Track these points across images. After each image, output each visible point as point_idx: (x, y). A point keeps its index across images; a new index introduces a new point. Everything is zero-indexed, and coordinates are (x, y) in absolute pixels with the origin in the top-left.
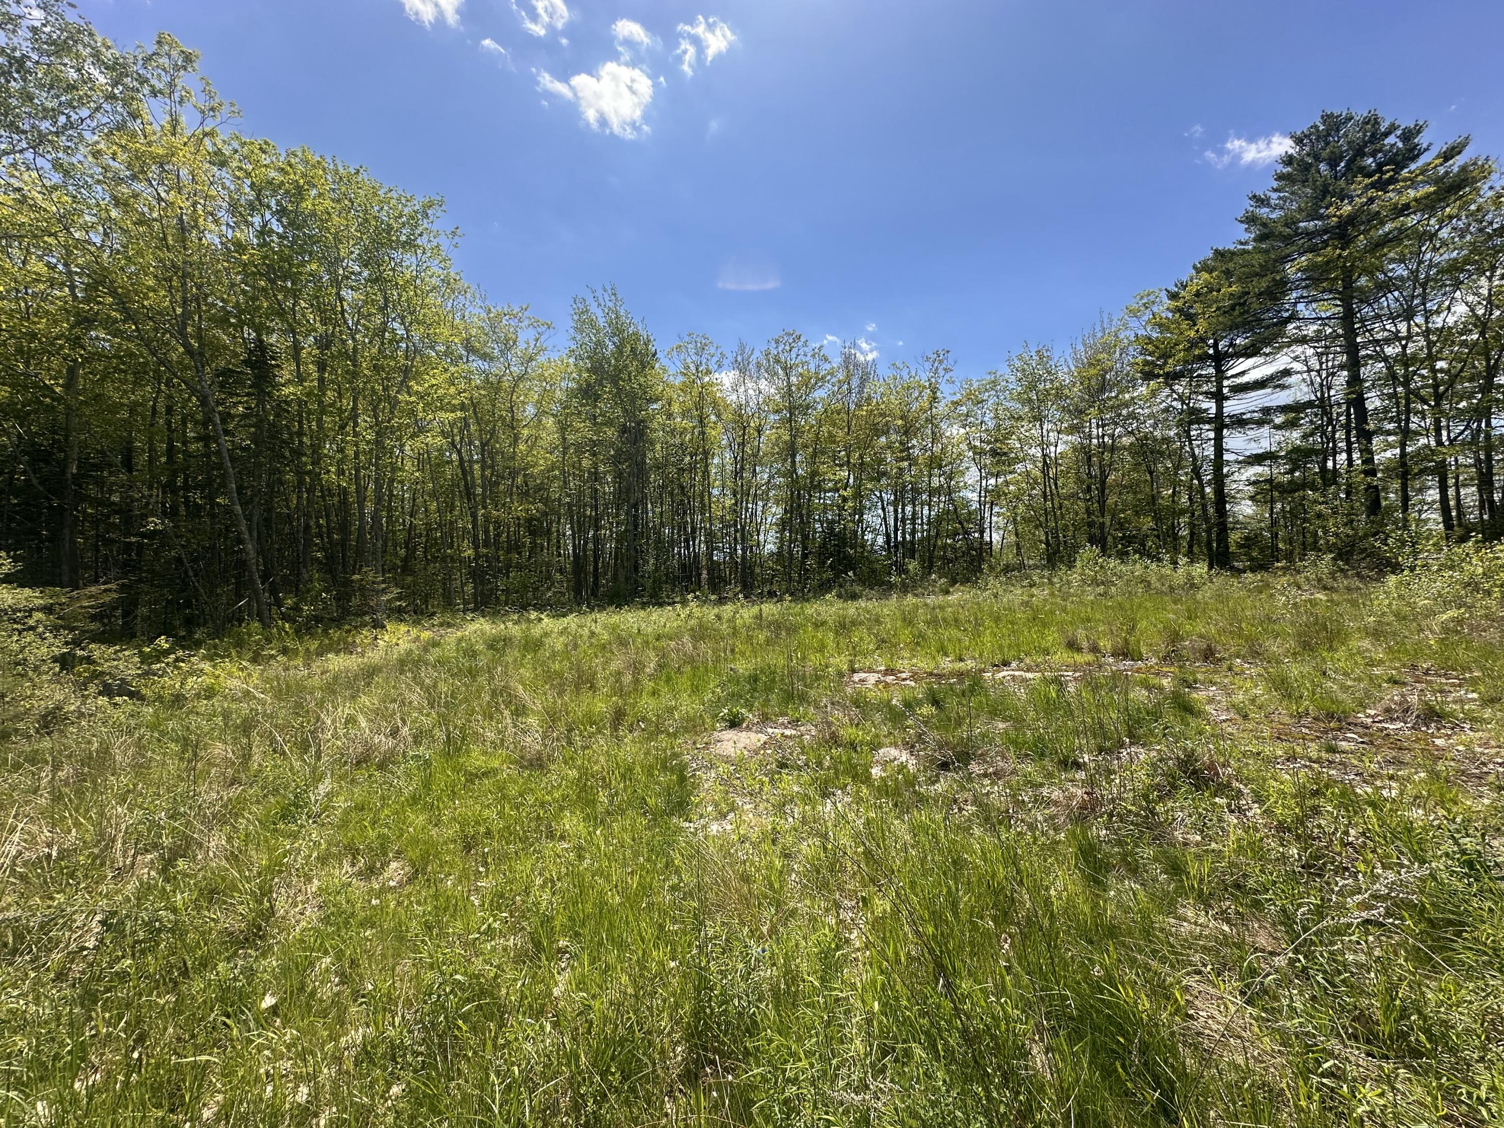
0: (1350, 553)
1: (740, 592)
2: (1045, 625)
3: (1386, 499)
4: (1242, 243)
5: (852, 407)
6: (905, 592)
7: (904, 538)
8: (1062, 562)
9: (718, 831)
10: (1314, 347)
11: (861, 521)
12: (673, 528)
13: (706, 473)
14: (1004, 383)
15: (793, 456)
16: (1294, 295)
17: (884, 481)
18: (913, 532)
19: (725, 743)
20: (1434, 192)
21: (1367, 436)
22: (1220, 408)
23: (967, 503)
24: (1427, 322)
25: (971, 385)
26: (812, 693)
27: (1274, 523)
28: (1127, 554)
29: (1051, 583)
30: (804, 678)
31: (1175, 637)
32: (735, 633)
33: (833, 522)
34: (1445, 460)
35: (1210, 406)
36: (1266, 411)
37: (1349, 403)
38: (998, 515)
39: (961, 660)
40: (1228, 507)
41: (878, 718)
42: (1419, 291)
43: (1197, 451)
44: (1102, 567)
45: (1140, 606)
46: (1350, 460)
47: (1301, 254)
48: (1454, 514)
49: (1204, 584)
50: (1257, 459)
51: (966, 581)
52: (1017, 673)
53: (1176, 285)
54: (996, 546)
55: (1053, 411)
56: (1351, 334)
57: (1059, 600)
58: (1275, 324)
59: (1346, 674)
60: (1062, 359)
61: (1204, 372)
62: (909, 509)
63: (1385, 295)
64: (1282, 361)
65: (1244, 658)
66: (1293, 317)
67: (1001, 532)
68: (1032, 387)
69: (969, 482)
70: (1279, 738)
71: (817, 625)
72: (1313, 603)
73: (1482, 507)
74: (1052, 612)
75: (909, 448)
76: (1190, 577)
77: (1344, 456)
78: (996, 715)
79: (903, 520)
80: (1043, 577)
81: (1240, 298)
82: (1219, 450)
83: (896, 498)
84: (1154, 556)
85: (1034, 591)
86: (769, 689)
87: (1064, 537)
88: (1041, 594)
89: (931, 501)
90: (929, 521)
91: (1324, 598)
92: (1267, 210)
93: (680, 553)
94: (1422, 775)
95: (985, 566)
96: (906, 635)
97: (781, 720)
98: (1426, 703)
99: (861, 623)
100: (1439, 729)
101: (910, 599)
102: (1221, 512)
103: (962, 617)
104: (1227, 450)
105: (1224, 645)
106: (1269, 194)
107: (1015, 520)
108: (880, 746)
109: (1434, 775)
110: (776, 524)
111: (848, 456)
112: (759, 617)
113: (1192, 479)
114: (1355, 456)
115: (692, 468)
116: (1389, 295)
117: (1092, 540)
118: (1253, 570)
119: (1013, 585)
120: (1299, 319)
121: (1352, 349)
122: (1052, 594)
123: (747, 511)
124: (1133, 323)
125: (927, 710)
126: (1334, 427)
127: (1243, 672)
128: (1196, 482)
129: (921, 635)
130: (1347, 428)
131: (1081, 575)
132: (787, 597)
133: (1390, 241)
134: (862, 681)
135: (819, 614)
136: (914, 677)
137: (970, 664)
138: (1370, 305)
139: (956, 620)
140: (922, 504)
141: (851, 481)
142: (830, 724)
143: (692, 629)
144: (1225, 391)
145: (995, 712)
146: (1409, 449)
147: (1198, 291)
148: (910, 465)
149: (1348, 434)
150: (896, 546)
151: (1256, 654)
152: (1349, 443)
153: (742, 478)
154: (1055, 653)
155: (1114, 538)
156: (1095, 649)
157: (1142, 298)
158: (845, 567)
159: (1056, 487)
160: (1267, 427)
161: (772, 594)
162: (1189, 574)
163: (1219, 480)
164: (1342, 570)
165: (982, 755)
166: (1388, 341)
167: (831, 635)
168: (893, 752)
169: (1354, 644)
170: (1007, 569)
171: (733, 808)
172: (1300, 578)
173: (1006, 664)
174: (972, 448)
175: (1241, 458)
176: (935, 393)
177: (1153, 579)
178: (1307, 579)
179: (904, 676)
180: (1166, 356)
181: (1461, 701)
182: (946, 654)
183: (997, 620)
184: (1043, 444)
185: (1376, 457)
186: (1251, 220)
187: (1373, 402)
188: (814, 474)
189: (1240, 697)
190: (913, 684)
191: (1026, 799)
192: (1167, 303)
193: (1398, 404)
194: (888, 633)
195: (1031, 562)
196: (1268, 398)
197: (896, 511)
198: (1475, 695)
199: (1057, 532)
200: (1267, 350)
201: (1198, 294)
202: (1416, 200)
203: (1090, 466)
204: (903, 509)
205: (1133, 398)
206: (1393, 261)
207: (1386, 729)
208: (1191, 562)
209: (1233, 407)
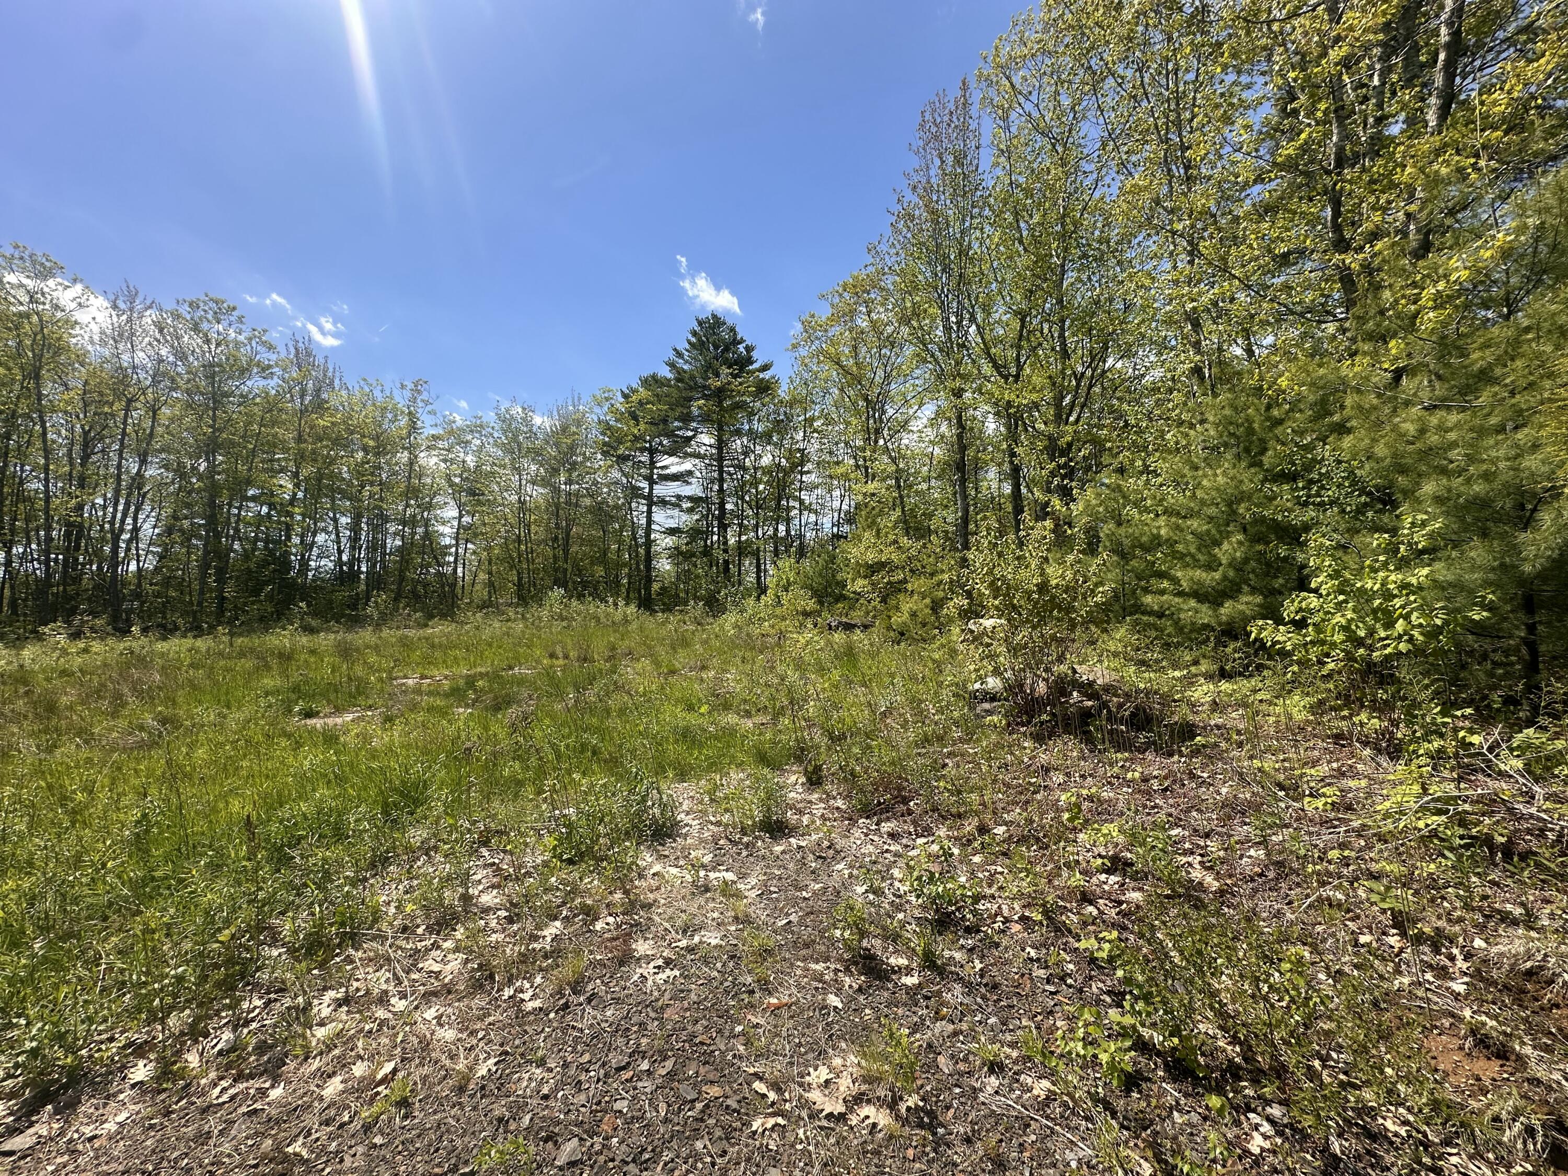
0: (711, 601)
2: (530, 646)
4: (667, 378)
8: (533, 600)
10: (704, 462)
27: (678, 577)
28: (584, 596)
29: (523, 617)
35: (645, 486)
37: (719, 503)
40: (653, 564)
43: (635, 520)
44: (566, 606)
49: (634, 619)
50: (672, 532)
51: (443, 616)
53: (628, 389)
61: (642, 460)
69: (448, 518)
77: (716, 538)
80: (517, 613)
82: (650, 521)
84: (603, 599)
85: (511, 624)
88: (517, 627)
92: (682, 362)
97: (354, 709)
102: (649, 567)
104: (654, 522)
106: (683, 351)
107: (490, 559)
113: (631, 541)
117: (558, 584)
118: (662, 612)
119: (491, 619)
122: (527, 627)
124: (597, 410)
126: (712, 518)
128: (633, 543)
131: (549, 611)
132: (220, 630)
144: (655, 477)
147: (640, 399)
149: (718, 523)
154: (543, 660)
155: (575, 582)
156: (567, 658)
157: (604, 392)
160: (678, 509)
162: (625, 613)
163: (648, 543)
164: (705, 612)
172: (686, 617)
175: (663, 529)
176: (414, 422)
177: (601, 615)
178: (689, 617)
180: (618, 441)
186: (673, 364)
192: (622, 401)
196: (680, 489)
200: (680, 455)
201: (640, 402)
203: (558, 519)
208: (627, 604)
209: (659, 490)
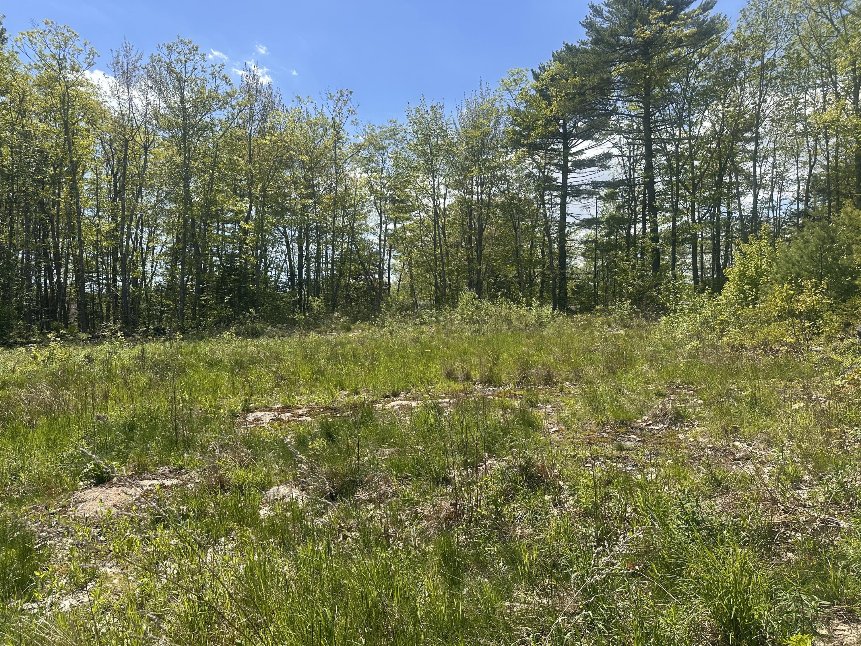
0: (641, 299)
1: (121, 329)
2: (430, 358)
3: (663, 259)
4: (583, 44)
5: (255, 135)
6: (308, 330)
7: (308, 276)
8: (447, 302)
9: (71, 606)
10: (626, 138)
11: (263, 256)
12: (28, 253)
13: (74, 190)
14: (403, 133)
15: (187, 180)
16: (616, 94)
17: (288, 217)
18: (318, 271)
19: (88, 504)
20: (696, 33)
21: (654, 211)
22: (565, 178)
23: (368, 245)
24: (690, 131)
25: (373, 130)
26: (198, 438)
27: (596, 274)
28: (496, 297)
29: (438, 321)
30: (190, 421)
31: (525, 366)
32: (110, 377)
33: (232, 256)
34: (696, 233)
35: (558, 176)
36: (595, 184)
37: (645, 183)
38: (396, 257)
39: (357, 393)
40: (568, 261)
41: (270, 456)
42: (687, 106)
43: (548, 213)
44: (477, 308)
45: (504, 341)
46: (644, 228)
47: (621, 62)
48: (699, 273)
49: (549, 322)
50: (587, 223)
51: (366, 318)
52: (404, 403)
53: (539, 68)
54: (394, 288)
55: (443, 166)
56: (648, 131)
57: (443, 336)
58: (603, 115)
59: (633, 390)
60: (451, 119)
61: (555, 147)
62: (313, 247)
63: (668, 105)
64: (606, 147)
65: (570, 381)
66: (614, 112)
67: (398, 275)
68: (427, 140)
69: (371, 225)
70: (589, 443)
71: (210, 365)
72: (617, 337)
73: (713, 269)
74: (437, 347)
75: (313, 186)
76: (540, 317)
77: (640, 225)
78: (383, 443)
79: (308, 258)
80: (431, 316)
81: (581, 88)
82: (564, 214)
83: (300, 235)
84: (516, 300)
85: (424, 328)
86: (148, 437)
87: (450, 281)
88: (430, 330)
89: (334, 240)
90: (333, 259)
91: (623, 333)
92: (601, 20)
93: (38, 283)
94: (670, 461)
95: (383, 305)
96: (305, 372)
97: (161, 470)
98: (676, 409)
99: (260, 361)
100: (681, 427)
101: (313, 336)
102: (563, 265)
103: (360, 352)
104: (568, 214)
105: (559, 371)
106: (603, 7)
107: (410, 263)
108: (270, 485)
109: (676, 460)
110: (165, 254)
111: (250, 186)
112: (142, 357)
113: (544, 237)
114: (648, 225)
115: (55, 181)
116: (670, 106)
117: (471, 285)
118: (581, 312)
119: (407, 323)
120: (618, 114)
121: (648, 143)
122: (438, 331)
123: (129, 236)
124: (507, 96)
125: (319, 443)
126: (636, 203)
127: (570, 392)
128: (546, 238)
129: (321, 372)
130: (643, 203)
131: (461, 314)
132: (179, 335)
133: (673, 64)
134: (257, 420)
135: (214, 353)
136: (311, 412)
137: (364, 395)
138: (660, 110)
139: (354, 356)
140: (327, 244)
141: (253, 213)
142: (216, 469)
143: (52, 374)
144: (569, 164)
145: (381, 441)
146: (677, 224)
147: (552, 76)
148: (315, 203)
149: (644, 208)
150: (300, 284)
151: (578, 378)
152: (644, 215)
153: (122, 199)
154: (437, 383)
155: (489, 283)
156: (468, 378)
157: (513, 75)
158: (246, 304)
159: (444, 237)
160: (594, 199)
161: (159, 332)
162: (539, 314)
163: (563, 237)
164: (636, 312)
165: (368, 481)
166: (668, 141)
167: (226, 374)
168: (283, 490)
169: (638, 367)
170: (402, 309)
171: (93, 576)
172: (611, 319)
173: (396, 394)
174: (373, 192)
175: (577, 222)
176: (338, 133)
177: (514, 318)
178: (615, 319)
179: (300, 412)
180: (529, 128)
181: (693, 406)
182: (343, 389)
183: (391, 355)
184: (435, 196)
185: (659, 228)
186: (589, 25)
187: (659, 187)
188: (210, 202)
189: (566, 413)
190: (309, 419)
191: (404, 518)
192: (532, 82)
193: (672, 188)
194: (288, 370)
195: (423, 303)
196: (596, 175)
197: (300, 249)
198: (701, 402)
199: (444, 277)
200: (597, 136)
201: (553, 79)
202: (686, 36)
203: (471, 219)
204: (308, 247)
205: (505, 162)
206: (674, 80)
207: (653, 429)
208: (541, 305)
209: (574, 178)
